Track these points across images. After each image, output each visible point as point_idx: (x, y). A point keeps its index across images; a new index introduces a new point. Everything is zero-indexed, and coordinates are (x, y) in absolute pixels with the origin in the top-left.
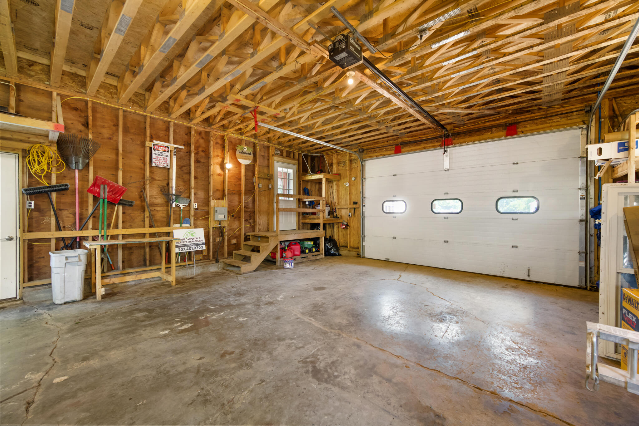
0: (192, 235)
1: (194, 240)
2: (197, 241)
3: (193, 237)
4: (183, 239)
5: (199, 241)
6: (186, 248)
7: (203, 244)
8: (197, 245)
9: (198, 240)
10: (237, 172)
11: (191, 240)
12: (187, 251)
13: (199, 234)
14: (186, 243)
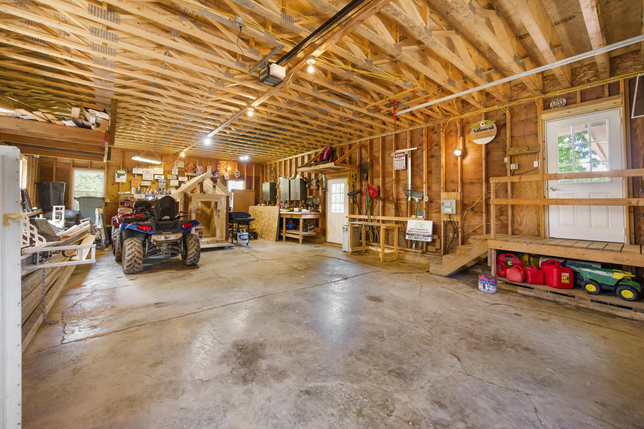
0: (421, 226)
1: (422, 231)
2: (424, 232)
3: (422, 228)
4: (413, 229)
5: (426, 233)
6: (414, 237)
7: (429, 236)
8: (424, 236)
9: (426, 231)
10: (478, 156)
11: (420, 231)
12: (414, 239)
13: (428, 226)
14: (414, 233)
